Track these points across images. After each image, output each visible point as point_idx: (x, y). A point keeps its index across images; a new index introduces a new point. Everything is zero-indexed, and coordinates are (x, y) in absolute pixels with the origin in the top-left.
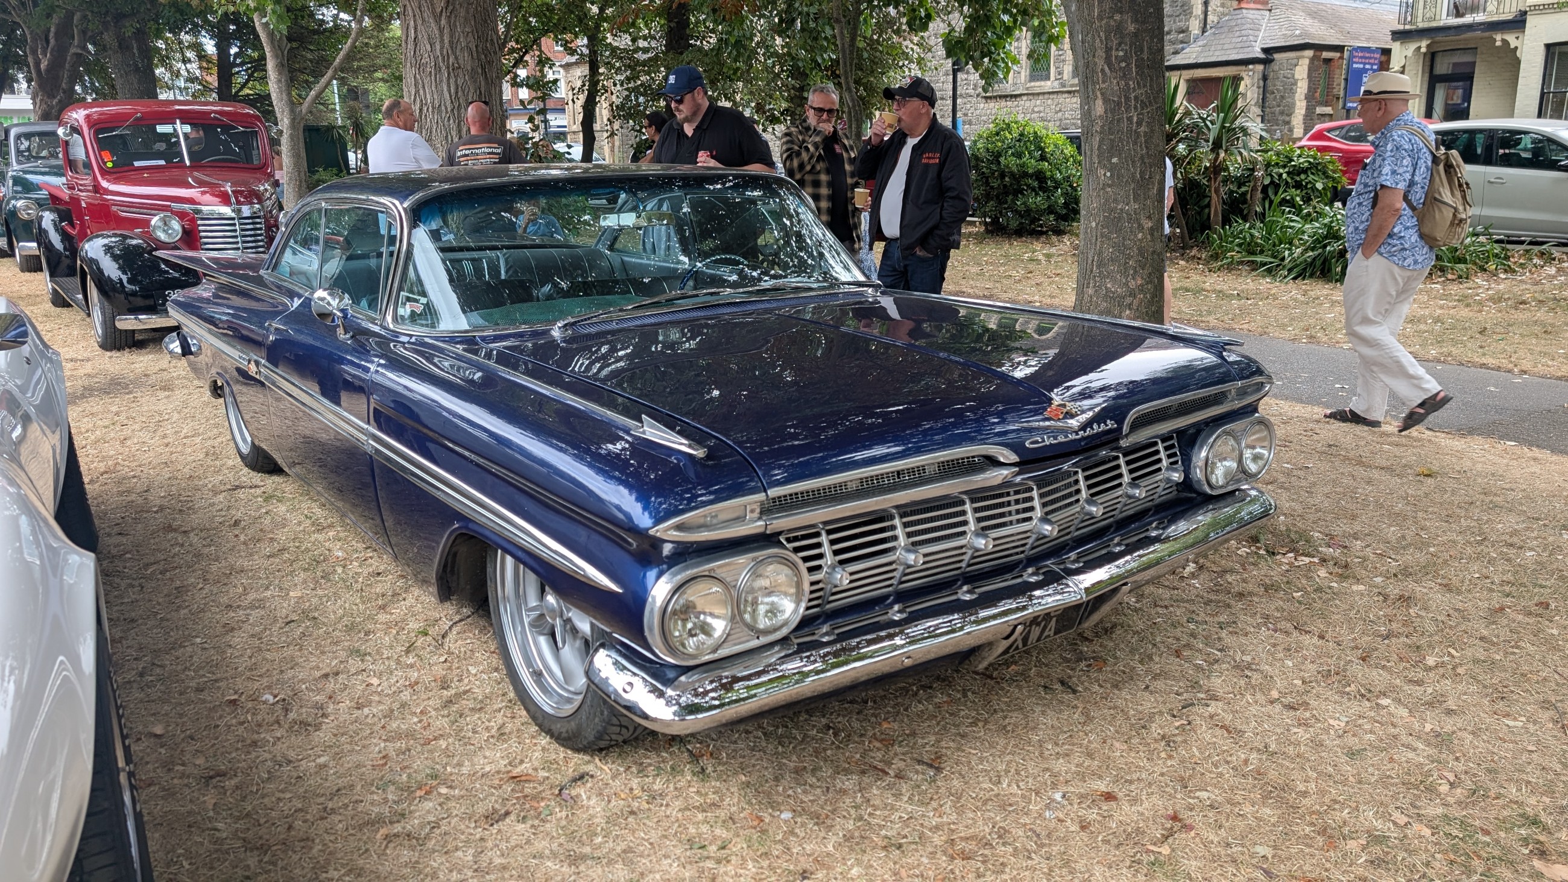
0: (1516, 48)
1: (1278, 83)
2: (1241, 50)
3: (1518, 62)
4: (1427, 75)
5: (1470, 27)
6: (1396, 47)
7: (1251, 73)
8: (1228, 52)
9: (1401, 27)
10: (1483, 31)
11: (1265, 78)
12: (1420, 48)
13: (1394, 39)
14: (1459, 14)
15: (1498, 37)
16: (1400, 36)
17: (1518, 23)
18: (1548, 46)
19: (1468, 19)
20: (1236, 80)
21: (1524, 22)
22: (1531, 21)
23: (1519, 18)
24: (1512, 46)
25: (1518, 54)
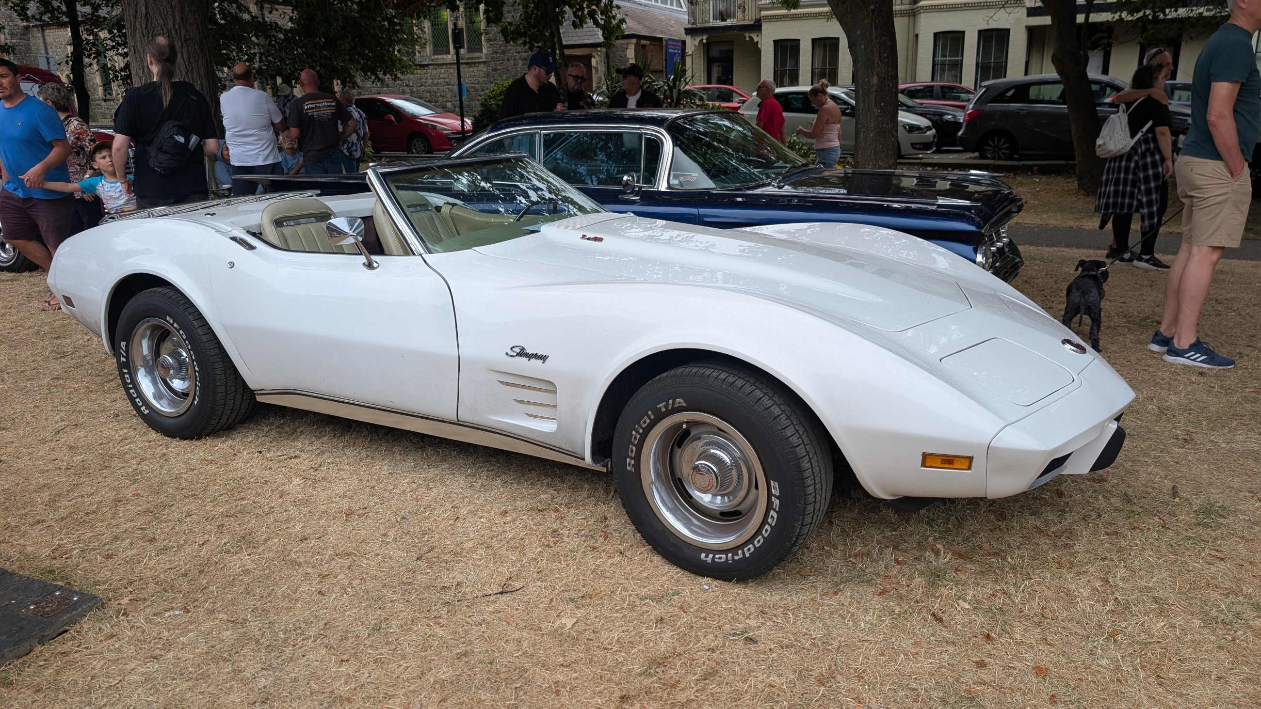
0: (758, 42)
1: (617, 61)
2: (590, 37)
3: (759, 51)
4: (706, 58)
5: (730, 28)
6: (688, 39)
7: (599, 53)
8: (582, 38)
9: (690, 26)
10: (738, 30)
11: (608, 57)
12: (702, 40)
13: (687, 34)
14: (723, 20)
15: (747, 35)
16: (688, 31)
17: (756, 26)
18: (775, 42)
19: (729, 22)
20: (590, 57)
21: (761, 26)
22: (765, 26)
23: (757, 24)
24: (755, 41)
25: (759, 45)
